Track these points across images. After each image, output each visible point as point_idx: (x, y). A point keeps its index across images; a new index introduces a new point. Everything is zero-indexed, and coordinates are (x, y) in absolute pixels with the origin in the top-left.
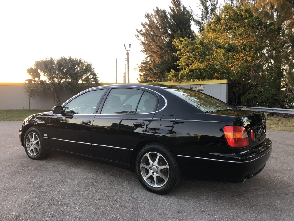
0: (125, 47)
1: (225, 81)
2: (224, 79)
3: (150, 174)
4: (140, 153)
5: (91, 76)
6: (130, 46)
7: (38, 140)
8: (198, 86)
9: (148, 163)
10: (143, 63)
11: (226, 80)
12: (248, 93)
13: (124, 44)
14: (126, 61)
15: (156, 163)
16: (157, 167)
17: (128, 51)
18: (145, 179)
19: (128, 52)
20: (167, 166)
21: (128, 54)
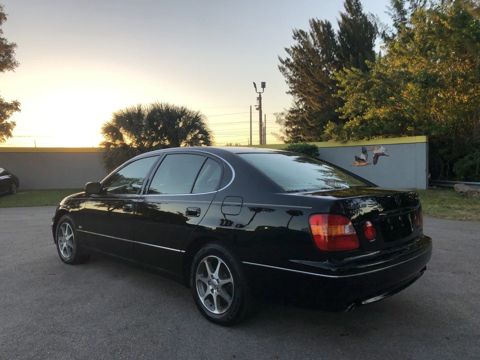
0: (255, 87)
1: (423, 139)
2: (421, 135)
3: (209, 292)
4: (196, 258)
5: (200, 136)
6: (263, 85)
7: (72, 234)
8: (376, 148)
9: (206, 275)
10: (292, 112)
11: (425, 136)
12: (466, 157)
13: (254, 83)
14: (257, 109)
15: (216, 274)
16: (217, 280)
17: (260, 93)
18: (202, 299)
19: (260, 95)
20: (231, 280)
21: (260, 99)
